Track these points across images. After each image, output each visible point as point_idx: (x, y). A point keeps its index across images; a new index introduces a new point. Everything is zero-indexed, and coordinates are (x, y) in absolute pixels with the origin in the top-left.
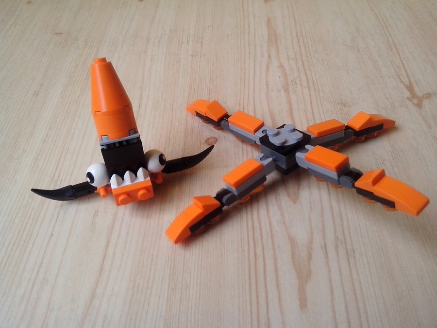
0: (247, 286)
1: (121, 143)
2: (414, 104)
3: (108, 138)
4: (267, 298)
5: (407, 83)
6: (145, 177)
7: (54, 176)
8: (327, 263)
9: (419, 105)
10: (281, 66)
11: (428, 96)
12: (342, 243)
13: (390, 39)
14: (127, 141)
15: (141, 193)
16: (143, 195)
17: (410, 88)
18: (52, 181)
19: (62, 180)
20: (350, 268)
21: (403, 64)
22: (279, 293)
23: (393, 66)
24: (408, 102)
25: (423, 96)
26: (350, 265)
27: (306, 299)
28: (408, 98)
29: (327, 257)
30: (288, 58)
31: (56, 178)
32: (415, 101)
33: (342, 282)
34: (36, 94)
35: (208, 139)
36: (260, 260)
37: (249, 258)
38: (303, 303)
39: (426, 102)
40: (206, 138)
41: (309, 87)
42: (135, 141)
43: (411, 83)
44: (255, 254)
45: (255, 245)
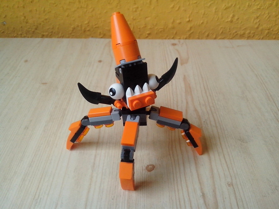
6: (149, 90)
7: (35, 195)
10: (196, 110)
13: (267, 92)
14: (136, 62)
18: (34, 199)
19: (41, 198)
23: (272, 112)
30: (200, 104)
31: (37, 196)
34: (27, 128)
35: (148, 166)
40: (146, 165)
41: (216, 127)
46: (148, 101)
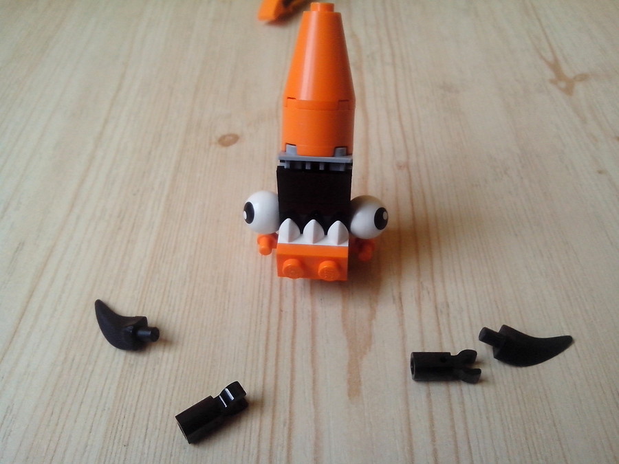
0: (261, 360)
2: (560, 89)
4: (292, 379)
5: (551, 59)
6: (341, 240)
8: (402, 324)
9: (569, 91)
10: (353, 35)
11: (583, 78)
12: (429, 293)
14: (327, 165)
15: (324, 265)
16: (327, 271)
17: (555, 67)
20: (440, 333)
21: (545, 34)
22: (315, 372)
23: (530, 36)
24: (550, 86)
25: (575, 78)
26: (439, 327)
27: (360, 381)
28: (552, 81)
29: (402, 314)
32: (563, 85)
35: (224, 137)
36: (288, 319)
37: (269, 317)
38: (354, 388)
39: (579, 87)
40: (219, 136)
41: (394, 65)
42: (342, 169)
43: (556, 60)
44: (281, 311)
45: (281, 296)
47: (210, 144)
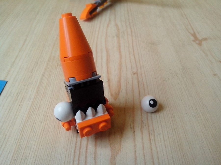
1: (85, 83)
2: (197, 43)
3: (75, 80)
5: (192, 32)
9: (200, 44)
10: (116, 25)
11: (205, 39)
12: (146, 126)
17: (194, 35)
20: (151, 143)
21: (190, 24)
23: (184, 25)
24: (193, 42)
25: (202, 39)
26: (150, 141)
29: (135, 135)
30: (121, 21)
33: (144, 154)
39: (204, 43)
41: (132, 35)
43: (194, 33)
46: (102, 128)
47: (58, 65)
